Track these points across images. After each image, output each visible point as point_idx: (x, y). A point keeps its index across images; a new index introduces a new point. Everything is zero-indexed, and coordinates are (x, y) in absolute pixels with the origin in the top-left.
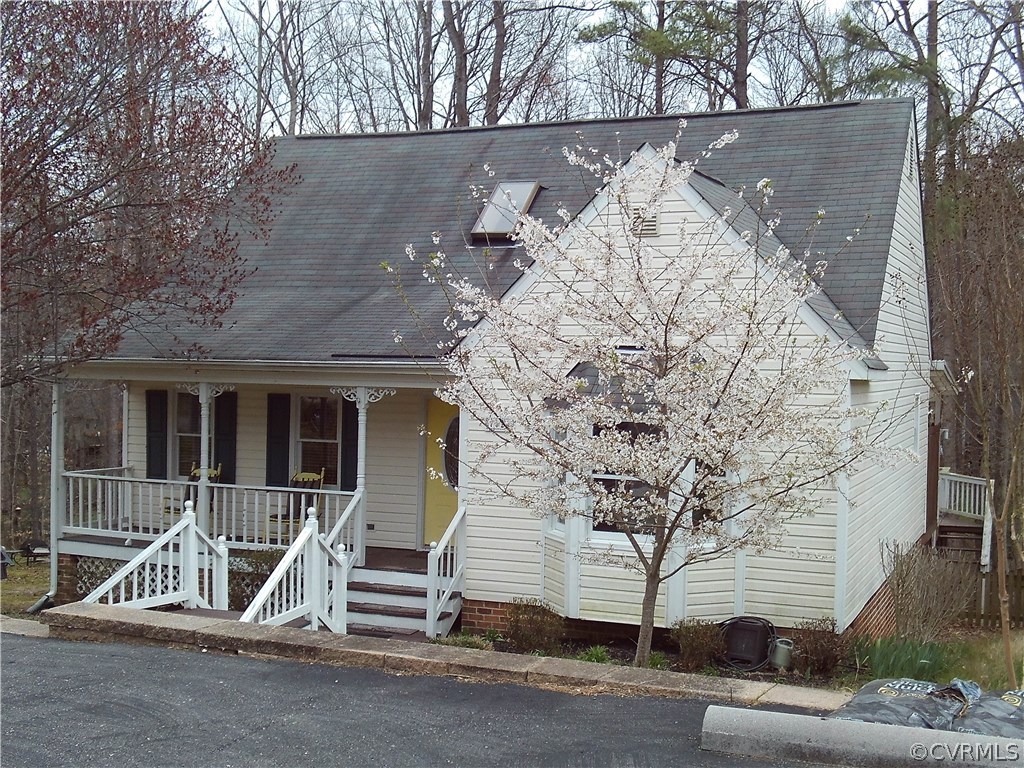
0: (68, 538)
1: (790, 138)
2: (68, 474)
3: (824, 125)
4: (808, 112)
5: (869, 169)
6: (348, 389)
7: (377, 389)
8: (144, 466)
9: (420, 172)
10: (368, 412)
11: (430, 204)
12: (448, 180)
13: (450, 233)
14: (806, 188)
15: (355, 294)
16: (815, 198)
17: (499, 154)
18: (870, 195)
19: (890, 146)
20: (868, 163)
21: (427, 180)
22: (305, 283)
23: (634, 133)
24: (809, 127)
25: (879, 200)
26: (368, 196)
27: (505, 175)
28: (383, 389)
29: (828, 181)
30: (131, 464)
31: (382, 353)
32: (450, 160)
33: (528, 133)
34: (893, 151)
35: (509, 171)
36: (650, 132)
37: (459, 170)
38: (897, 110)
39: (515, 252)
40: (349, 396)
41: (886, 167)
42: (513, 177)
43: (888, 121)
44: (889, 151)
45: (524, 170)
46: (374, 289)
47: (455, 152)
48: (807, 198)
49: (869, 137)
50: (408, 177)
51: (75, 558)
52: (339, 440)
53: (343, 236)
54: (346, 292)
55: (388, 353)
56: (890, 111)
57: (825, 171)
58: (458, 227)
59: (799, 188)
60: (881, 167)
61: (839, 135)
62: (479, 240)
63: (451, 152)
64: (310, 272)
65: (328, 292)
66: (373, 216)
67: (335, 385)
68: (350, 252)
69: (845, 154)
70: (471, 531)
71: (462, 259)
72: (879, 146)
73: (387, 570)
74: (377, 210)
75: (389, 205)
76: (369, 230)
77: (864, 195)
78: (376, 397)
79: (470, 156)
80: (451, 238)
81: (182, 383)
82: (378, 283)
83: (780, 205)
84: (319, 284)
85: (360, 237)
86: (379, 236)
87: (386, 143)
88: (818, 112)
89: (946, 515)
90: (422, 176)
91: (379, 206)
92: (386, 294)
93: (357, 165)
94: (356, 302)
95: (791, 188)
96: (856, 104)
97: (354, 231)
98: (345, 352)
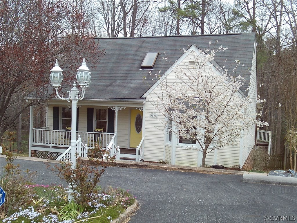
0: (34, 146)
1: (224, 42)
2: (34, 129)
3: (233, 39)
4: (228, 36)
5: (245, 51)
6: (113, 107)
7: (121, 107)
8: (52, 127)
9: (125, 49)
10: (118, 113)
11: (129, 58)
12: (133, 51)
13: (135, 66)
14: (229, 56)
15: (110, 82)
16: (231, 58)
17: (146, 44)
18: (245, 58)
19: (250, 45)
20: (245, 50)
21: (127, 51)
22: (97, 78)
23: (182, 40)
24: (229, 40)
25: (248, 59)
26: (111, 55)
27: (148, 50)
28: (122, 107)
29: (235, 54)
30: (48, 126)
31: (122, 97)
32: (133, 46)
33: (154, 39)
34: (251, 47)
35: (150, 49)
36: (187, 40)
37: (135, 48)
38: (251, 36)
39: (153, 71)
40: (113, 109)
41: (249, 51)
42: (151, 51)
43: (249, 39)
44: (250, 47)
45: (154, 49)
46: (115, 80)
47: (134, 44)
48: (229, 58)
49: (244, 43)
50: (122, 50)
51: (35, 151)
52: (107, 120)
53: (105, 66)
54: (108, 81)
55: (124, 97)
56: (249, 36)
57: (233, 51)
58: (137, 64)
59: (227, 56)
60: (248, 51)
61: (237, 42)
62: (144, 68)
63: (133, 44)
64: (97, 75)
65: (103, 81)
66: (113, 60)
67: (109, 106)
68: (108, 70)
69: (238, 47)
70: (145, 143)
71: (139, 73)
72: (247, 45)
73: (123, 153)
74: (114, 59)
75: (117, 58)
76: (113, 64)
77: (244, 58)
78: (120, 109)
79: (138, 45)
80: (135, 67)
81: (67, 105)
82: (117, 79)
83: (222, 60)
84: (100, 79)
85: (110, 66)
86: (115, 66)
87: (115, 41)
88: (231, 36)
89: (258, 141)
90: (126, 50)
91: (115, 58)
92: (119, 82)
93: (107, 46)
94: (112, 84)
95: (225, 56)
96: (241, 34)
97: (108, 64)
98: (112, 97)
